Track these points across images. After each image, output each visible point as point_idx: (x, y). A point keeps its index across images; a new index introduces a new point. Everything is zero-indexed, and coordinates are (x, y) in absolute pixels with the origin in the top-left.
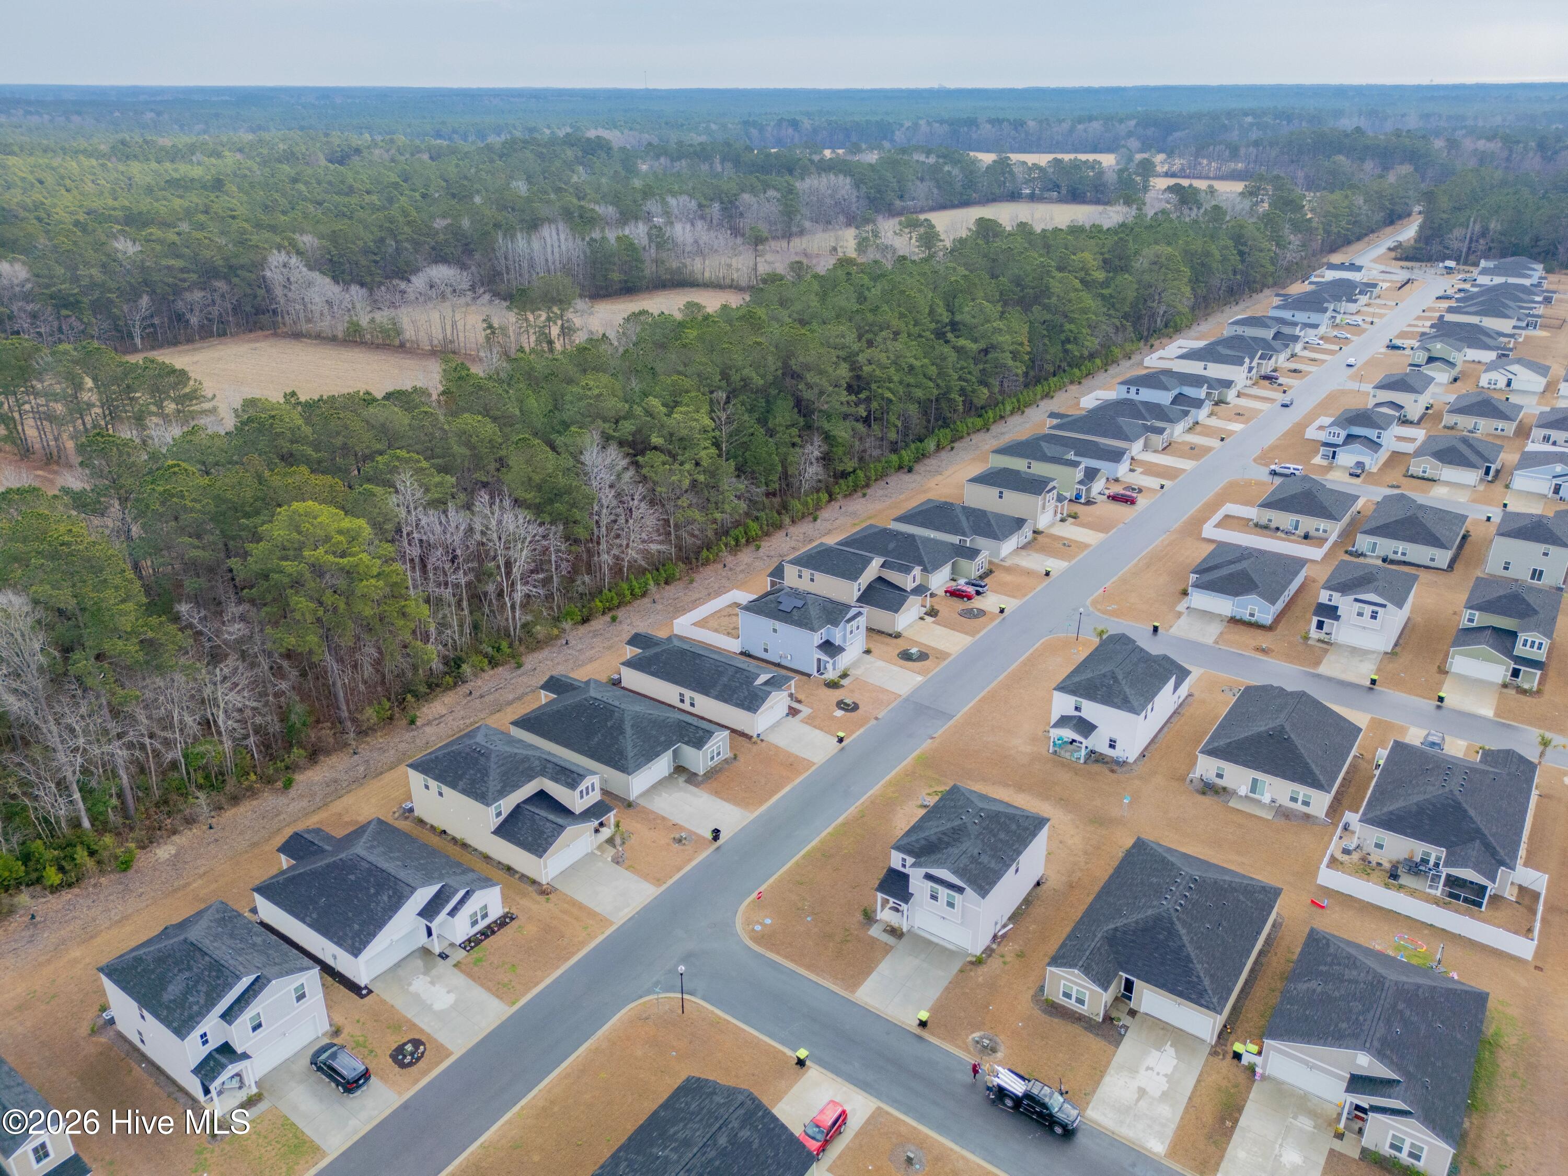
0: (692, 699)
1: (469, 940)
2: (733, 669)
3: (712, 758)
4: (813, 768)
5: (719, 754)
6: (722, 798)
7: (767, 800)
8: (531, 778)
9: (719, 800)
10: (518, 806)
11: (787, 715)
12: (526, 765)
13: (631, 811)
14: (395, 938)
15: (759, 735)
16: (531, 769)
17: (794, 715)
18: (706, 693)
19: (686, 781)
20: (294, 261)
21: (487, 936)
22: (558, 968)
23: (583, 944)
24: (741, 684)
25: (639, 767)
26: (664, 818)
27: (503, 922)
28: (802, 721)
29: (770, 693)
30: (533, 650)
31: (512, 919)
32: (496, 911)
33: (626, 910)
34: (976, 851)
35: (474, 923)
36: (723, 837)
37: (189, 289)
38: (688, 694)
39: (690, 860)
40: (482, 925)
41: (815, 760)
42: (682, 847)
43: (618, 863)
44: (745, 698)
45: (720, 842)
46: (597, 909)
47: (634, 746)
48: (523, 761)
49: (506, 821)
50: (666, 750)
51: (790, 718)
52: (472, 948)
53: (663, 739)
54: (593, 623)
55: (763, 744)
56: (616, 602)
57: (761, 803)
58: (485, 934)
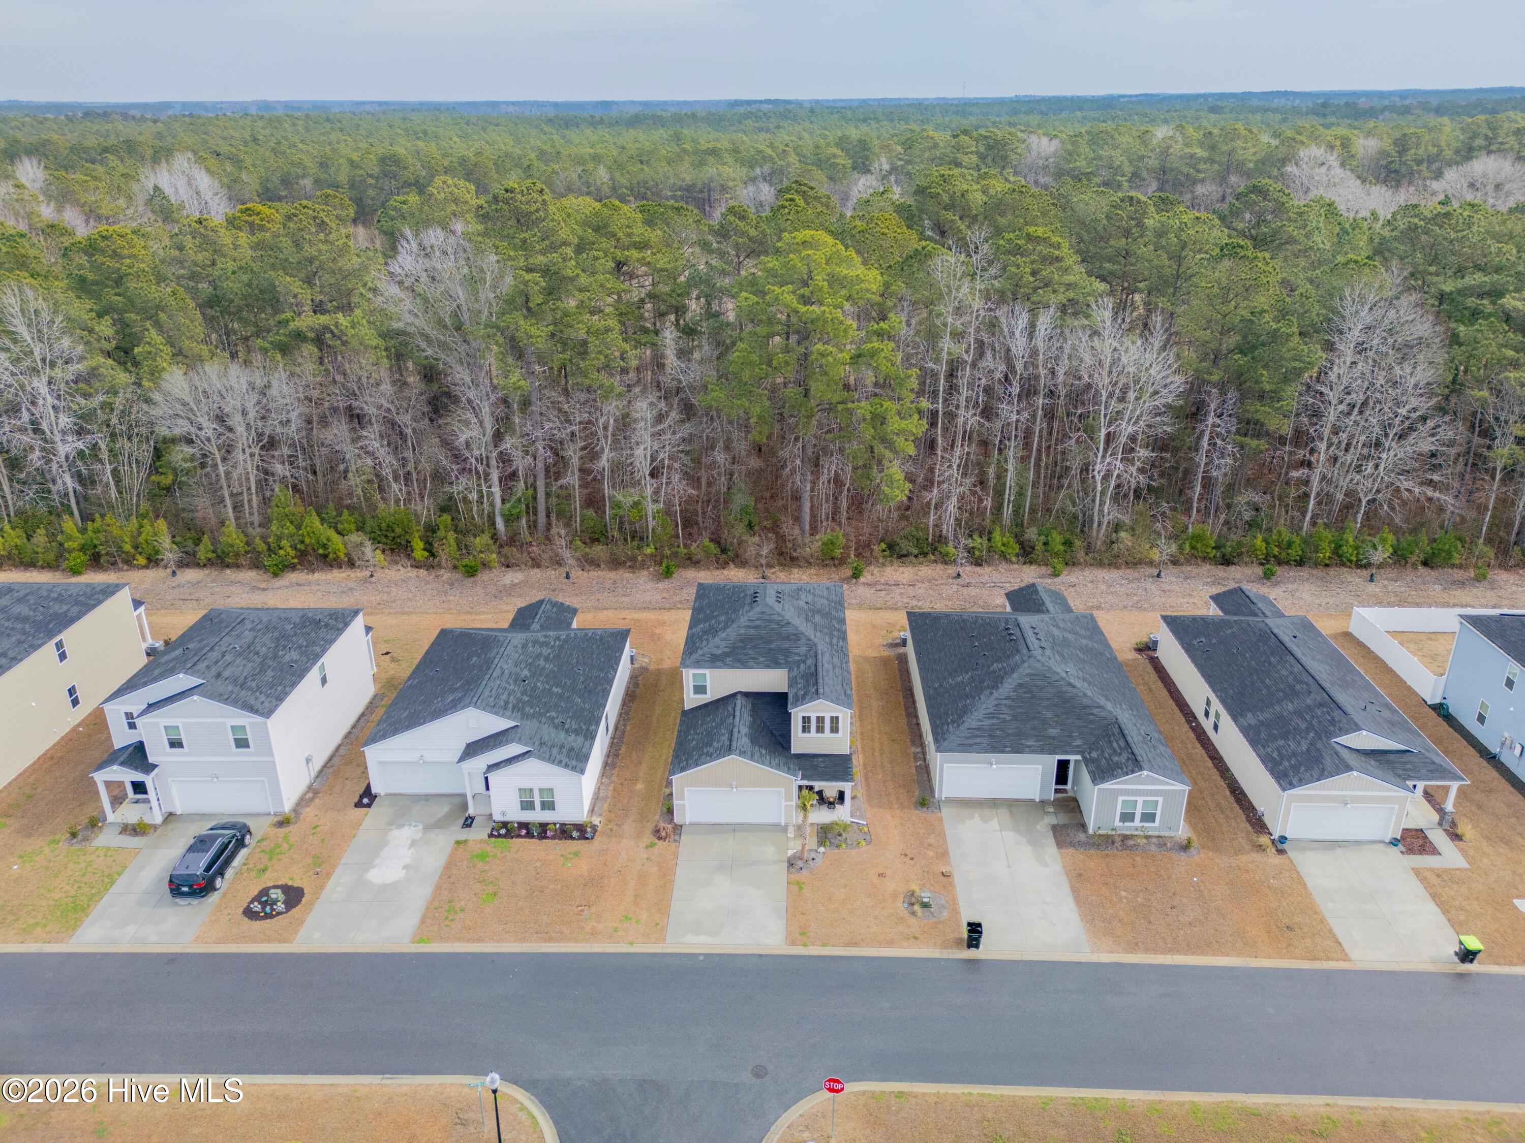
0: (1217, 715)
1: (505, 824)
2: (1320, 697)
3: (1127, 817)
4: (1342, 965)
5: (1149, 817)
6: (1075, 891)
7: (1155, 951)
8: (773, 663)
9: (1066, 889)
10: (734, 695)
11: (1394, 842)
12: (786, 644)
14: (429, 757)
15: (1283, 839)
16: (787, 653)
17: (1410, 851)
18: (1236, 715)
19: (1055, 828)
21: (529, 835)
22: (523, 940)
23: (594, 935)
24: (1310, 727)
25: (965, 748)
26: (944, 855)
27: (564, 832)
28: (1417, 872)
29: (1348, 768)
30: (1101, 564)
31: (583, 837)
33: (702, 939)
35: (528, 805)
36: (986, 951)
38: (1217, 705)
39: (890, 943)
40: (537, 816)
41: (1355, 954)
42: (906, 914)
43: (791, 865)
44: (1294, 754)
46: (675, 906)
47: (991, 716)
48: (787, 638)
49: (706, 705)
50: (1042, 751)
51: (1395, 851)
52: (500, 836)
53: (1053, 732)
54: (1232, 568)
55: (1277, 860)
57: (1134, 947)
58: (525, 830)
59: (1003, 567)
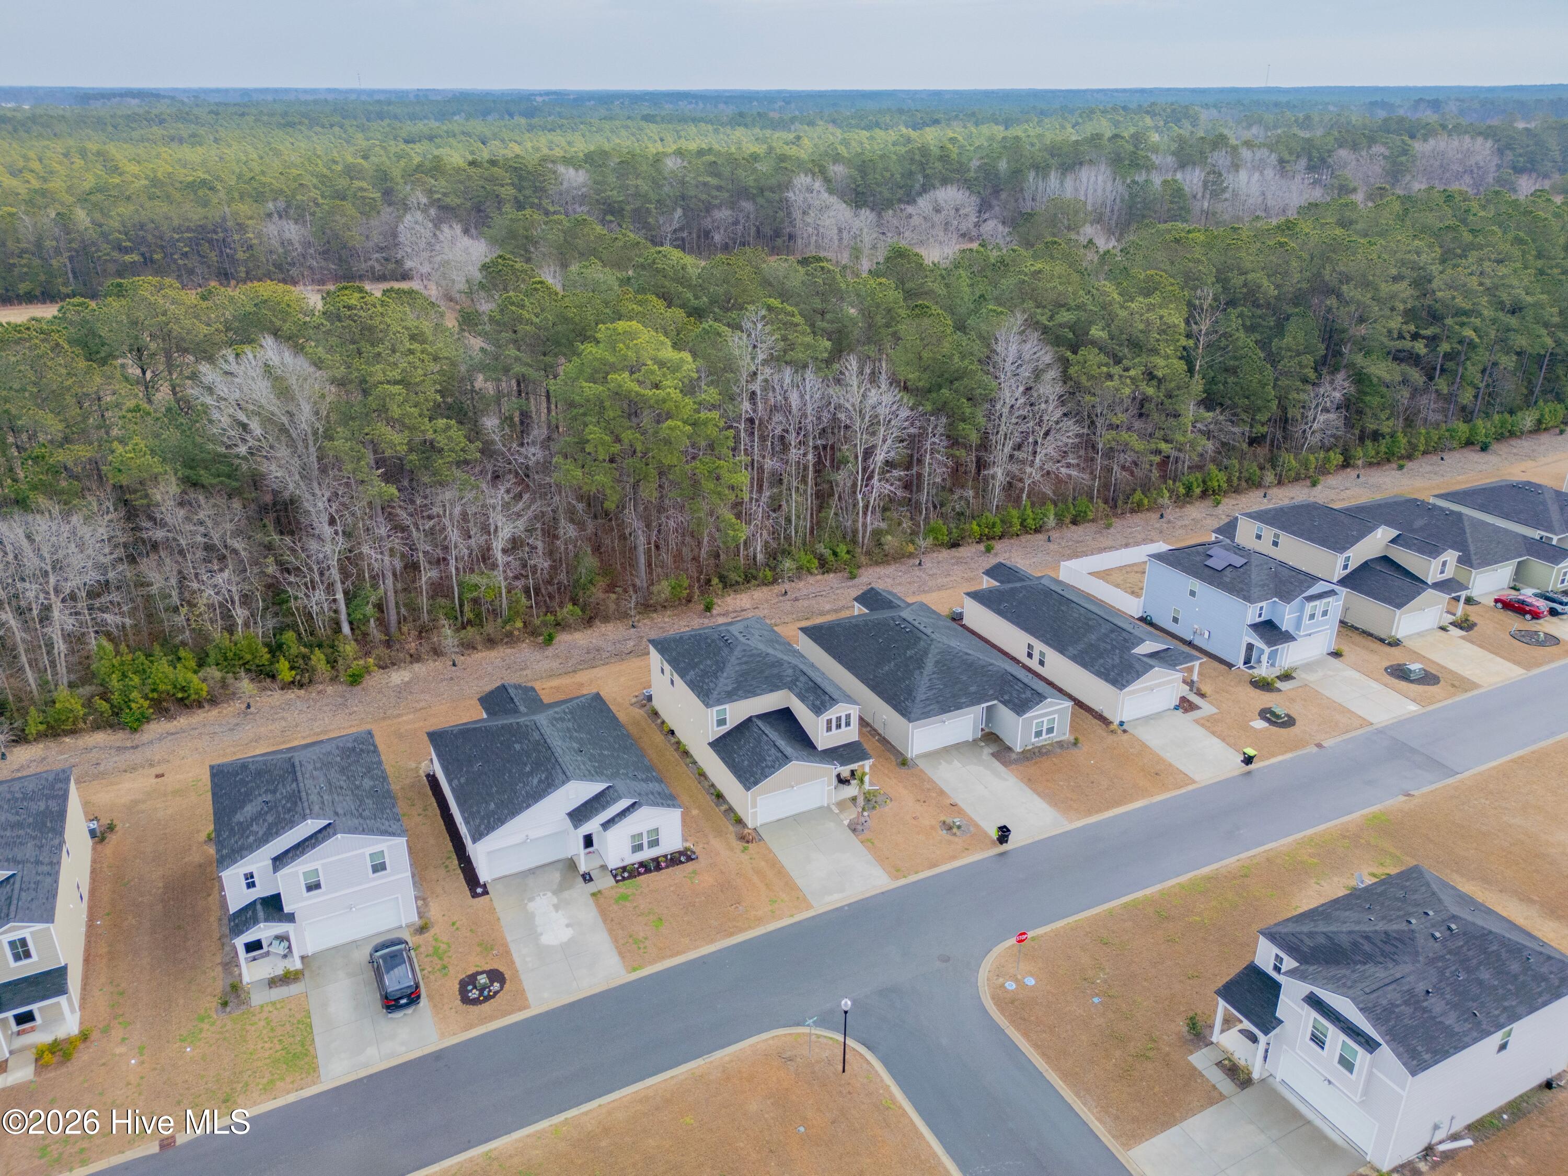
0: (1042, 654)
1: (624, 869)
2: (1109, 626)
3: (1038, 734)
4: (1190, 788)
5: (1050, 730)
6: (1035, 790)
7: (1100, 811)
8: (774, 688)
9: (1029, 793)
10: (750, 719)
11: (1176, 708)
12: (775, 671)
13: (903, 771)
14: (534, 834)
15: (1122, 723)
16: (780, 677)
17: (1186, 711)
18: (1062, 650)
19: (993, 755)
20: (818, 185)
21: (648, 870)
22: (712, 941)
23: (760, 921)
24: (1114, 648)
25: (926, 715)
26: (942, 793)
27: (674, 860)
28: (1197, 721)
29: (1152, 667)
30: (877, 563)
31: (689, 859)
32: (671, 842)
33: (836, 896)
34: (1421, 987)
35: (638, 848)
36: (1015, 841)
37: (719, 207)
38: (1039, 646)
39: (954, 858)
40: (648, 854)
41: (1197, 777)
42: (949, 837)
43: (854, 830)
44: (1114, 666)
45: (1005, 847)
46: (800, 882)
47: (930, 688)
48: (773, 665)
49: (729, 733)
50: (972, 704)
51: (1179, 713)
52: (624, 879)
53: (973, 689)
54: (961, 549)
55: (1125, 737)
56: (998, 530)
57: (1089, 813)
58: (646, 867)
59: (811, 579)
